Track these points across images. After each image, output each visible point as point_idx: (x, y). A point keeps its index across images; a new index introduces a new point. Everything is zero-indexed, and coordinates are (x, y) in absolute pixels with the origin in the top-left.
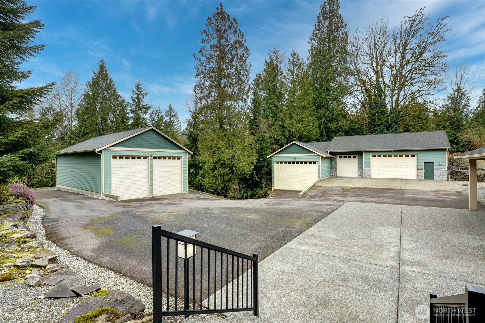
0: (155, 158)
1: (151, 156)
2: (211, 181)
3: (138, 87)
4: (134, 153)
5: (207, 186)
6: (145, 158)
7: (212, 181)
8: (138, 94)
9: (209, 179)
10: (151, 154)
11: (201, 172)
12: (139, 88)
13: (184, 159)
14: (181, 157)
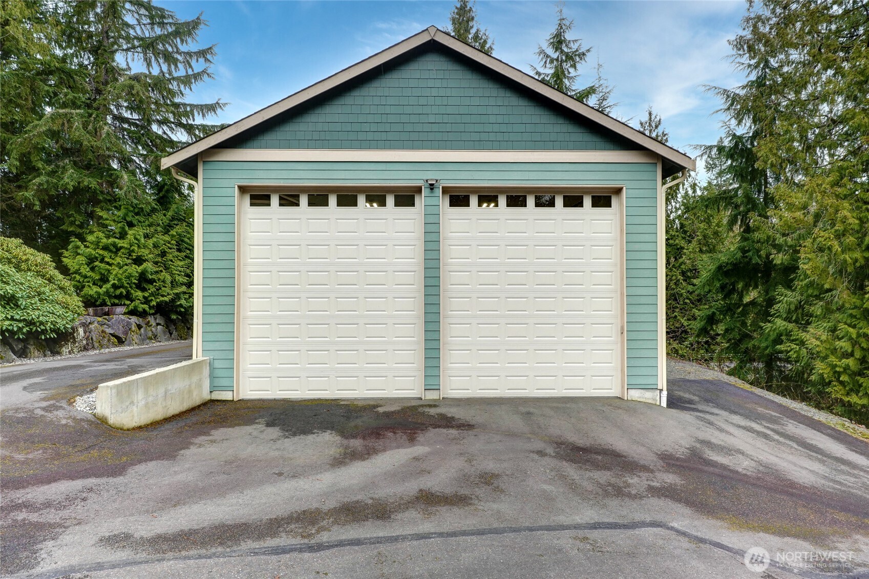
0: (459, 199)
1: (432, 187)
2: (844, 345)
3: (558, 42)
4: (342, 175)
5: (820, 367)
6: (406, 198)
7: (854, 343)
8: (557, 60)
9: (833, 330)
10: (431, 176)
11: (786, 298)
12: (560, 42)
13: (634, 202)
14: (618, 191)
